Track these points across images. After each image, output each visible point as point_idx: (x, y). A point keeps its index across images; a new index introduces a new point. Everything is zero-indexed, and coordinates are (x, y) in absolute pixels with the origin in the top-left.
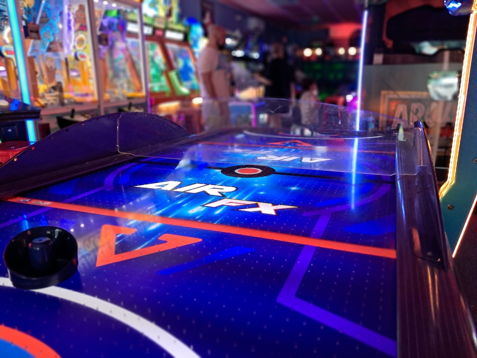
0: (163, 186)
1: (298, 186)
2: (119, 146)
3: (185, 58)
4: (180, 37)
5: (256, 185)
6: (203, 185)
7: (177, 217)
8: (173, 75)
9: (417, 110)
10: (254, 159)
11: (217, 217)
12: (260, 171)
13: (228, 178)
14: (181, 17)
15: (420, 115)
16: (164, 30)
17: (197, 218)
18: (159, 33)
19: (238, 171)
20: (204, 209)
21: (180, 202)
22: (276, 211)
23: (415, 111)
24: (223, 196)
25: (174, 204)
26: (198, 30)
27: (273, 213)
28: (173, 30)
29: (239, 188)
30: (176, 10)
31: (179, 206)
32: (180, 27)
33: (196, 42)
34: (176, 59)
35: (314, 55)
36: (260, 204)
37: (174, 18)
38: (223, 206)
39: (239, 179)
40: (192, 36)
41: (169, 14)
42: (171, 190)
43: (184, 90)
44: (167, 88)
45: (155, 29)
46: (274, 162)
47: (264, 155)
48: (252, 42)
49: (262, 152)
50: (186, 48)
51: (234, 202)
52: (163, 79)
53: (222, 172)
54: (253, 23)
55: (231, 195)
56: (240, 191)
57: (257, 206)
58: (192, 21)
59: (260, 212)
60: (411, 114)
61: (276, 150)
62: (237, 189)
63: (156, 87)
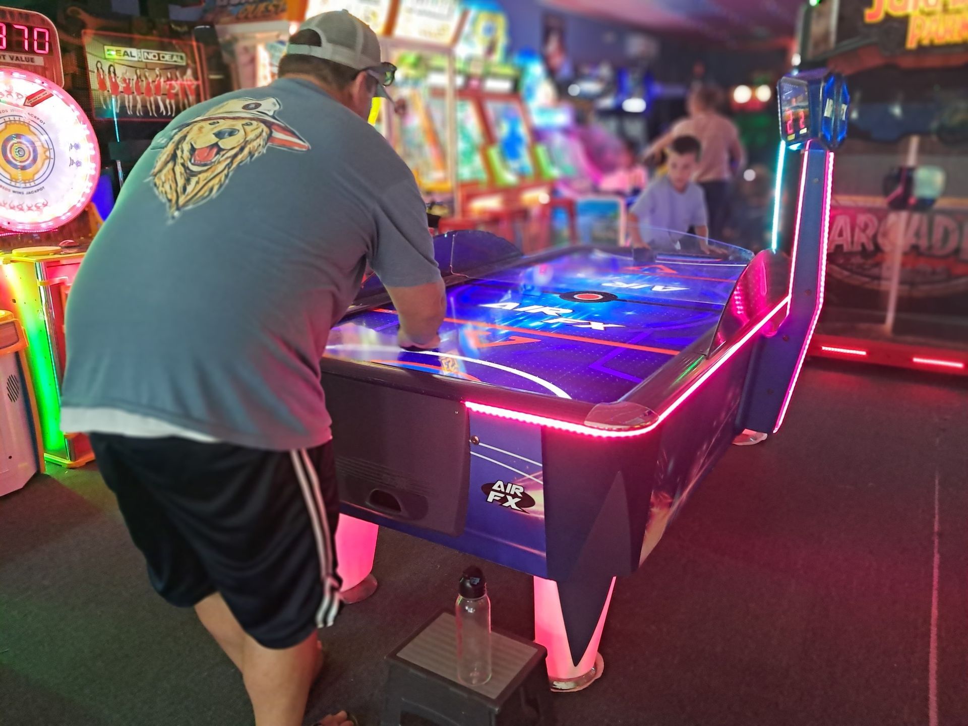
0: (504, 306)
1: (635, 312)
2: (453, 266)
3: (513, 121)
4: (504, 86)
5: (593, 309)
6: (541, 307)
7: (520, 327)
8: (494, 153)
9: (866, 226)
10: (599, 285)
11: (553, 329)
12: (601, 297)
13: (566, 302)
14: (510, 51)
15: (870, 232)
16: (482, 78)
17: (537, 328)
18: (474, 83)
19: (578, 296)
20: (542, 323)
21: (521, 318)
22: (605, 328)
23: (862, 225)
24: (560, 316)
25: (517, 319)
26: (536, 69)
27: (602, 329)
28: (496, 76)
29: (575, 311)
30: (502, 40)
31: (521, 321)
32: (508, 70)
33: (531, 92)
34: (498, 123)
35: (753, 100)
36: (592, 323)
37: (498, 56)
38: (559, 322)
39: (577, 303)
40: (527, 81)
41: (491, 49)
42: (512, 310)
43: (509, 178)
44: (483, 176)
45: (468, 77)
46: (620, 289)
47: (611, 281)
48: (630, 81)
49: (609, 278)
50: (514, 106)
51: (570, 320)
52: (478, 160)
53: (560, 296)
54: (637, 46)
55: (567, 315)
56: (576, 313)
57: (590, 324)
58: (528, 53)
59: (591, 328)
60: (857, 230)
61: (628, 277)
62: (574, 311)
63: (466, 173)
